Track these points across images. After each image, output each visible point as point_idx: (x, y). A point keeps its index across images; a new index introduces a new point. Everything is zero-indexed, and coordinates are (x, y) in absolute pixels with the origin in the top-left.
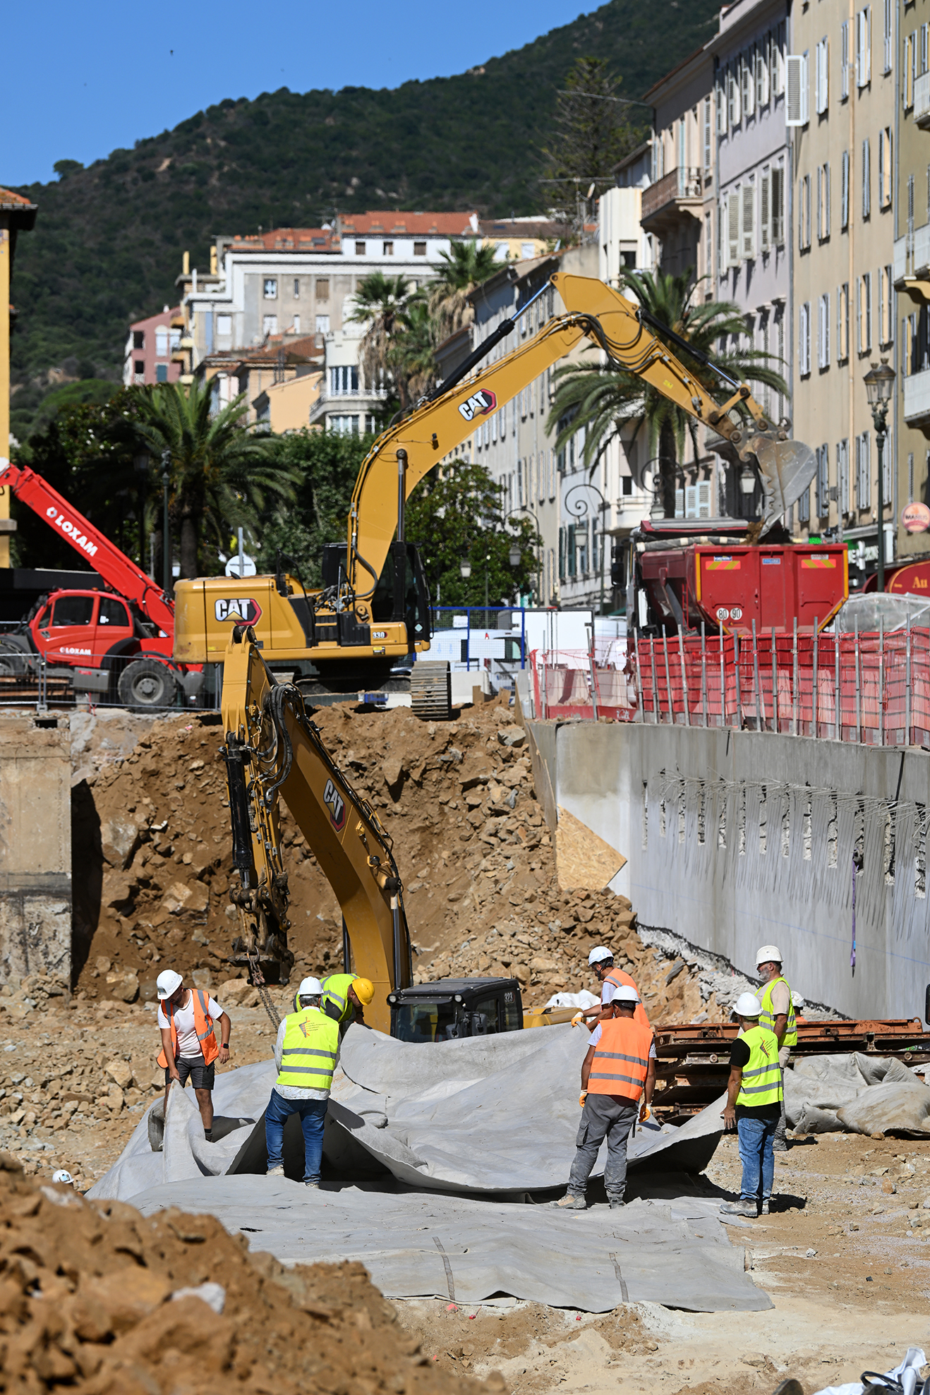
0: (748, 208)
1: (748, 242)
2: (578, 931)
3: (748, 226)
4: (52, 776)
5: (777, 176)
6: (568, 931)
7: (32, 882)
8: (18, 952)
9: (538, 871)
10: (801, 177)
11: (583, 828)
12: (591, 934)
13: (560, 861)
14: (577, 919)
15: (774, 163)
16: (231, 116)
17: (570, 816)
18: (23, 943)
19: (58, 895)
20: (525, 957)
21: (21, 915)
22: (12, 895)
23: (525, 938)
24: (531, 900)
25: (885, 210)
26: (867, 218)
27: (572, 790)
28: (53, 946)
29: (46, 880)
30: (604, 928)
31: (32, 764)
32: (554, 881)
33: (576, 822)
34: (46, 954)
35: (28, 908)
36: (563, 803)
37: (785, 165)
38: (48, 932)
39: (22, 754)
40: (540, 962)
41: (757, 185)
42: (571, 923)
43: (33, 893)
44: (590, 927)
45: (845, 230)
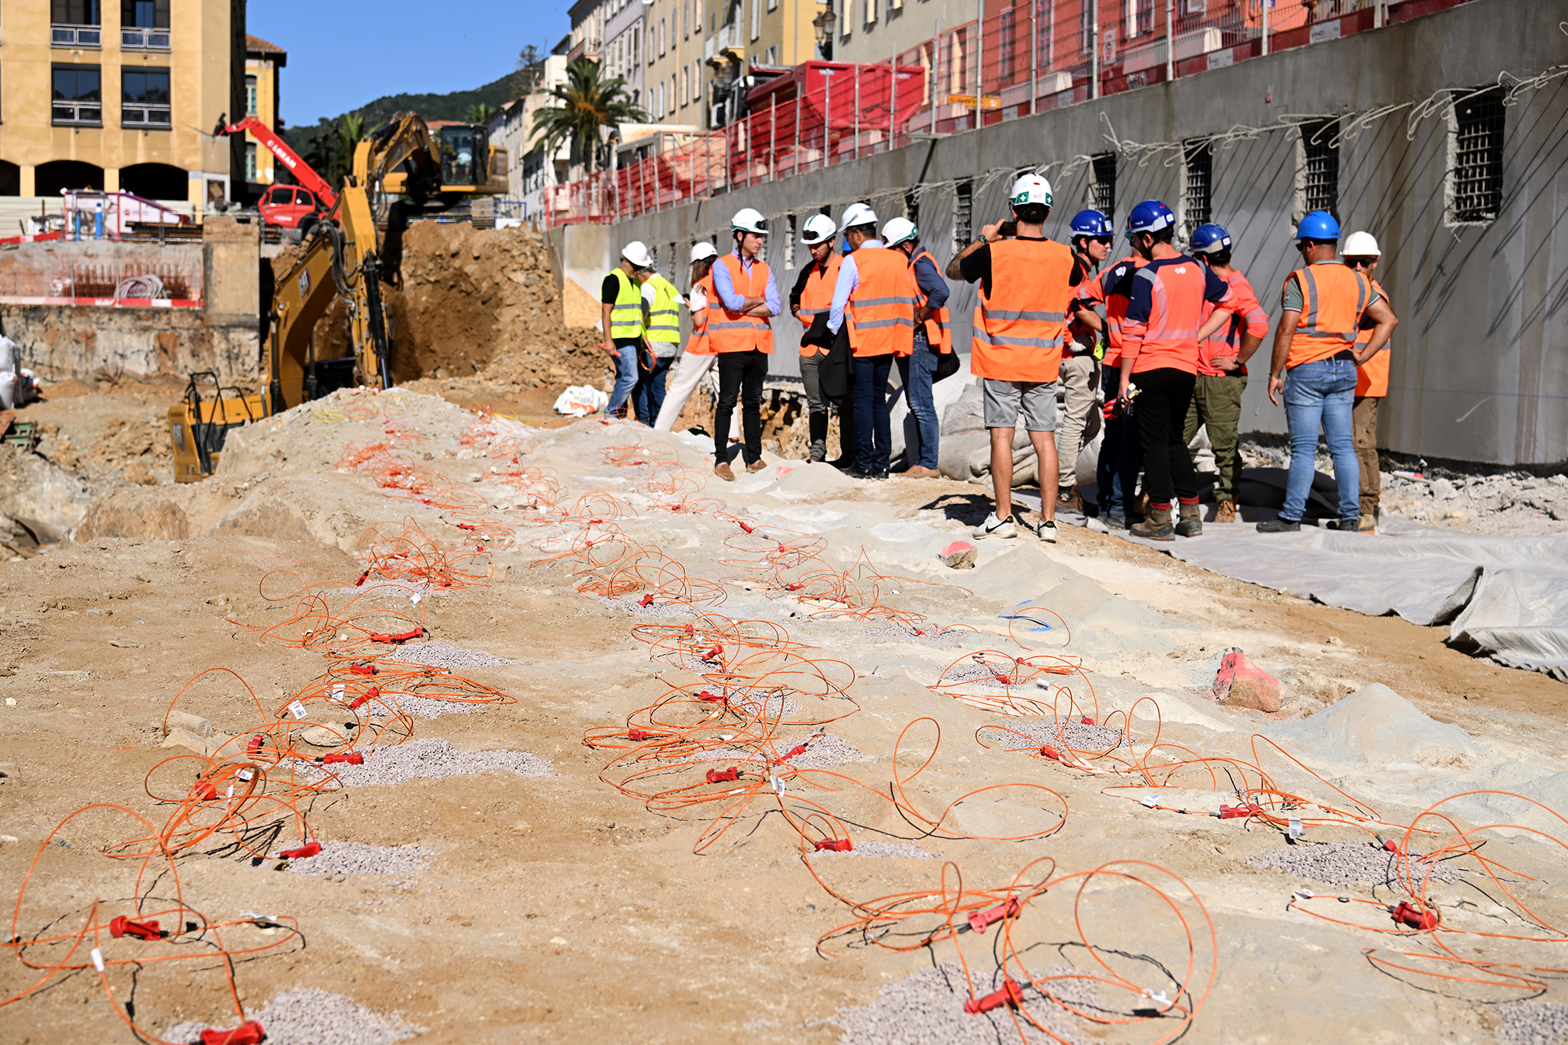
0: (621, 50)
1: (620, 67)
2: (578, 352)
3: (621, 58)
4: (247, 253)
5: (636, 31)
6: (571, 352)
7: (234, 320)
8: (225, 362)
9: (552, 316)
10: (649, 28)
11: (580, 289)
12: (585, 354)
13: (566, 310)
14: (577, 345)
15: (635, 26)
16: (386, 103)
17: (572, 282)
18: (229, 357)
19: (251, 328)
20: (545, 366)
21: (227, 340)
22: (221, 327)
23: (545, 356)
24: (547, 333)
25: (697, 32)
26: (687, 39)
27: (574, 265)
28: (247, 360)
29: (243, 319)
30: (594, 351)
31: (234, 246)
32: (561, 322)
33: (576, 286)
34: (243, 364)
35: (232, 335)
36: (568, 273)
37: (641, 26)
38: (244, 351)
39: (228, 239)
40: (554, 370)
41: (625, 40)
42: (573, 347)
43: (236, 326)
44: (586, 350)
45: (674, 48)
